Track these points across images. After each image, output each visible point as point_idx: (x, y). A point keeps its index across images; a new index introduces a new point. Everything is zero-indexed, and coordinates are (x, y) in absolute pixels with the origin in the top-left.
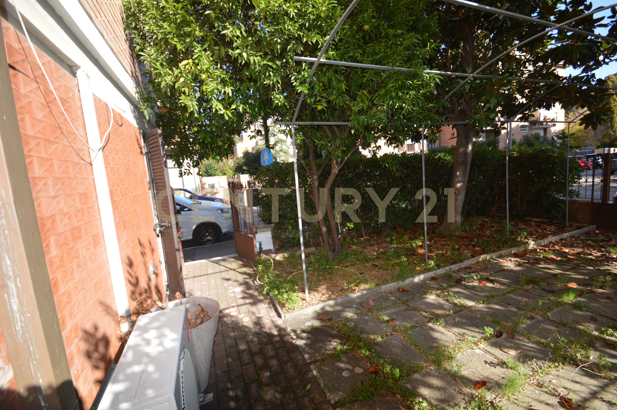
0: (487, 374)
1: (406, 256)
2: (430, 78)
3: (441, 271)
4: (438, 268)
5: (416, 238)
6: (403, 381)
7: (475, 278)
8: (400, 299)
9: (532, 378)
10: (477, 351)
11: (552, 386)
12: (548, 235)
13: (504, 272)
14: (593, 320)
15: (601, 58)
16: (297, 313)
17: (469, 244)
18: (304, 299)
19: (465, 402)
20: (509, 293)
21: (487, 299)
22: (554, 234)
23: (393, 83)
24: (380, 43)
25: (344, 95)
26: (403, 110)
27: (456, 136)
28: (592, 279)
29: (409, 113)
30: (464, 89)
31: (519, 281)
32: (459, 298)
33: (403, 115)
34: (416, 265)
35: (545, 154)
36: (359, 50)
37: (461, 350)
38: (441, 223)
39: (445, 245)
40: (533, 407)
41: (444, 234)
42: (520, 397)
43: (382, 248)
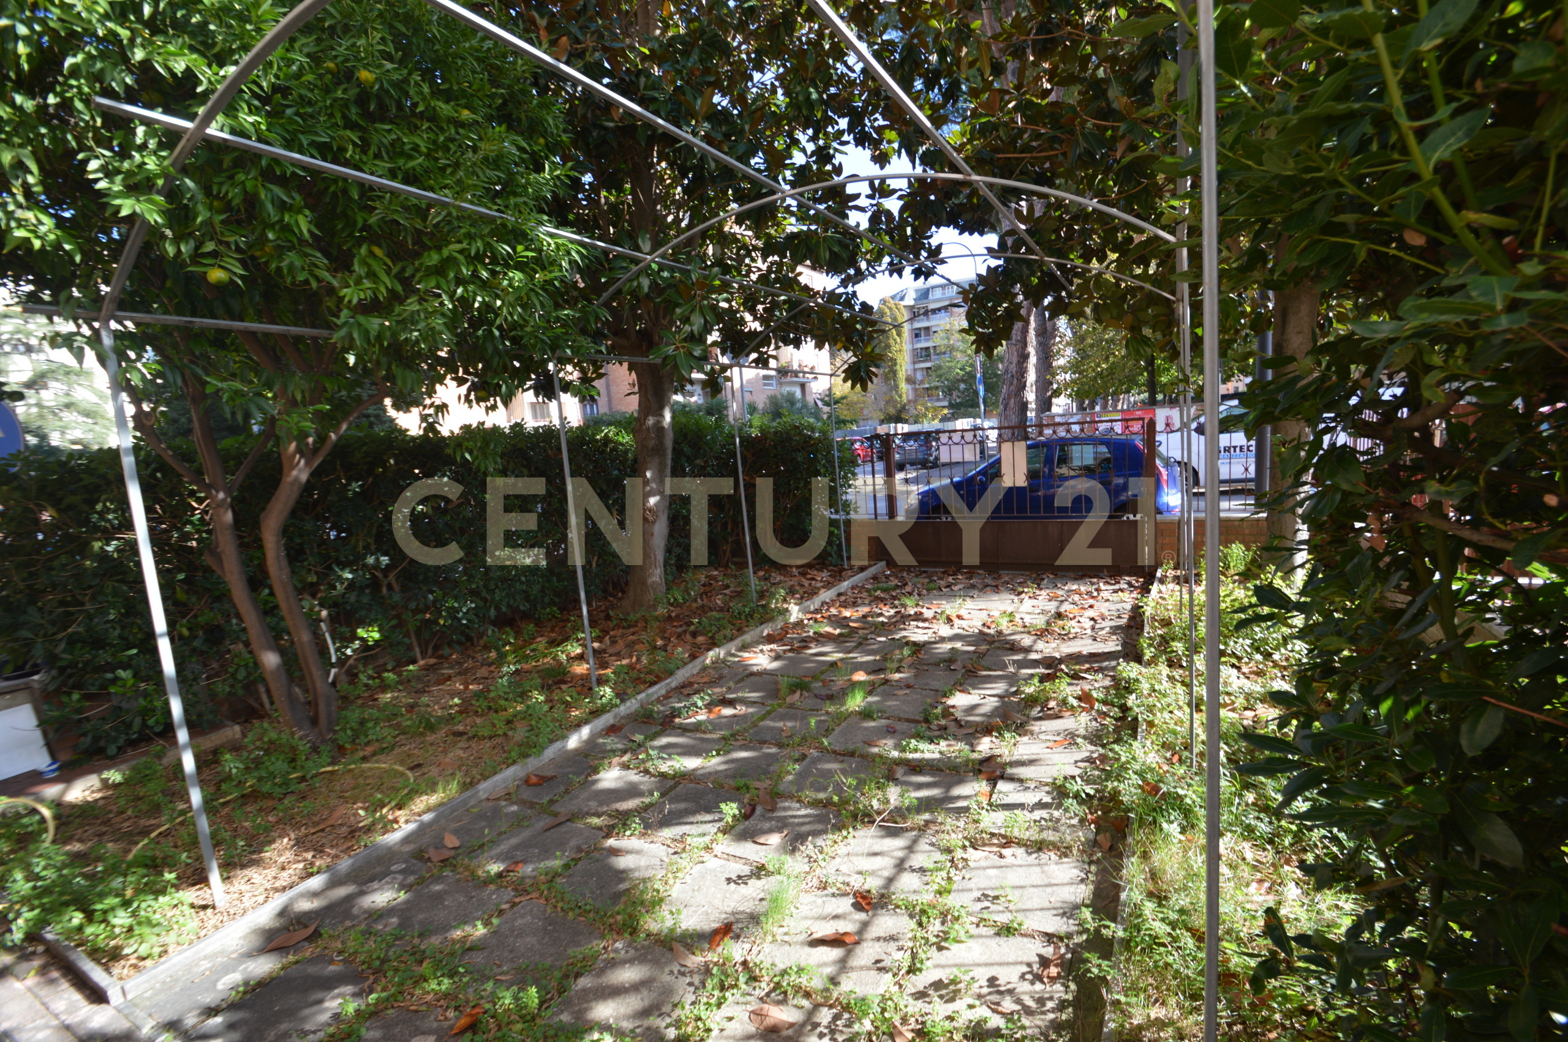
0: (733, 905)
1: (542, 688)
2: (557, 248)
3: (632, 705)
4: (623, 701)
5: (567, 639)
6: (549, 1013)
7: (700, 703)
8: (532, 805)
9: (809, 877)
10: (712, 863)
11: (841, 879)
12: (819, 589)
13: (753, 678)
14: (890, 732)
15: (863, 265)
16: (177, 960)
17: (685, 632)
18: (204, 907)
19: (693, 989)
20: (763, 718)
21: (725, 745)
22: (828, 585)
23: (460, 242)
24: (414, 129)
25: (309, 251)
26: (497, 315)
27: (636, 389)
28: (884, 659)
29: (514, 326)
30: (639, 286)
31: (778, 690)
32: (670, 758)
33: (500, 328)
34: (568, 706)
35: (800, 434)
36: (348, 133)
37: (679, 875)
38: (624, 592)
39: (634, 643)
40: (815, 936)
41: (632, 617)
42: (793, 925)
43: (476, 681)
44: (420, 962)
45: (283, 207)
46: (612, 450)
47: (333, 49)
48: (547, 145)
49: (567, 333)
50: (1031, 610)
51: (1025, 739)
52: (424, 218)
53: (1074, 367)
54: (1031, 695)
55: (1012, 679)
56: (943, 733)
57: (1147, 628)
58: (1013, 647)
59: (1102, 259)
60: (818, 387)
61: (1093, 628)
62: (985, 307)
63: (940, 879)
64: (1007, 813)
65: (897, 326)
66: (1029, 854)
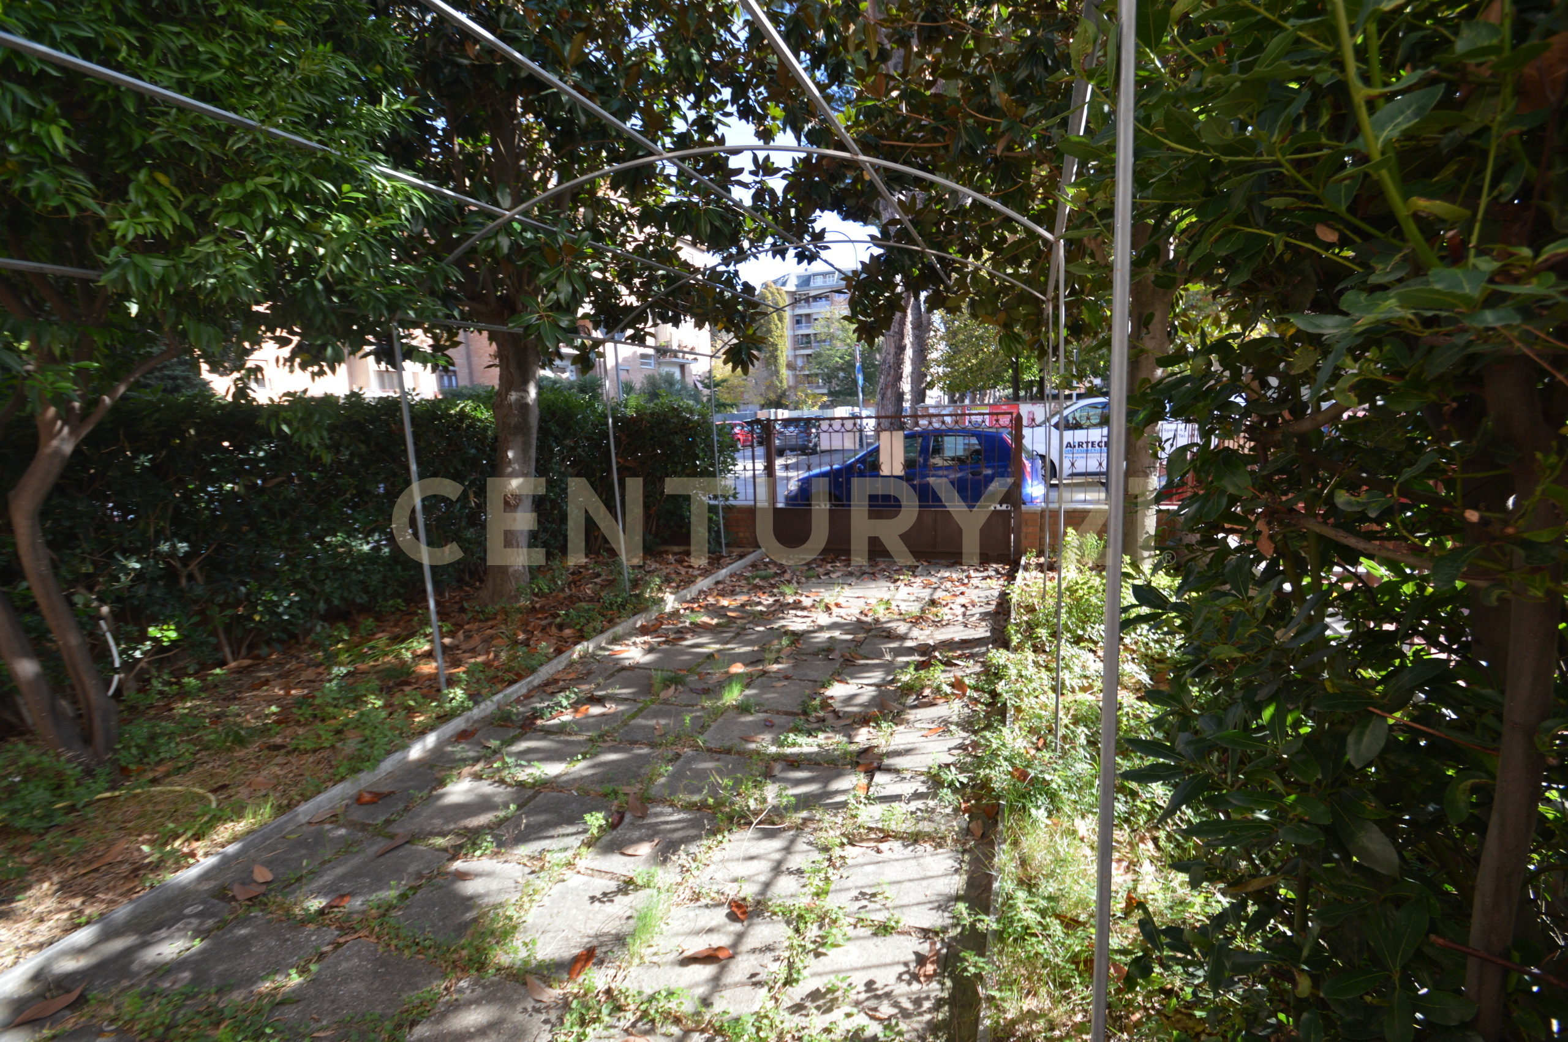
0: (596, 927)
1: (380, 692)
2: (395, 193)
3: (488, 707)
4: (476, 703)
5: (412, 635)
7: (565, 703)
8: (363, 827)
9: (681, 888)
10: (574, 881)
11: (715, 888)
12: (696, 577)
13: (624, 673)
14: (768, 726)
15: (746, 244)
17: (550, 624)
19: (548, 1027)
20: (634, 716)
21: (591, 749)
22: (705, 573)
23: (270, 175)
24: (211, 36)
25: (66, 170)
26: (321, 265)
27: (497, 362)
28: (763, 650)
29: (341, 278)
30: (497, 246)
31: (651, 685)
32: (530, 766)
33: (323, 280)
34: (411, 711)
35: (678, 416)
36: (122, 30)
37: (536, 897)
38: (482, 581)
39: (492, 637)
40: (687, 954)
41: (490, 609)
42: (662, 943)
43: (299, 685)
46: (469, 427)
48: (385, 74)
49: (410, 292)
50: (906, 597)
51: (901, 728)
52: (223, 144)
53: (947, 361)
54: (906, 684)
55: (889, 668)
56: (821, 725)
57: (1013, 615)
58: (890, 635)
59: (978, 254)
60: (699, 368)
61: (964, 615)
62: (867, 296)
63: (817, 882)
64: (885, 806)
65: (779, 310)
66: (906, 847)
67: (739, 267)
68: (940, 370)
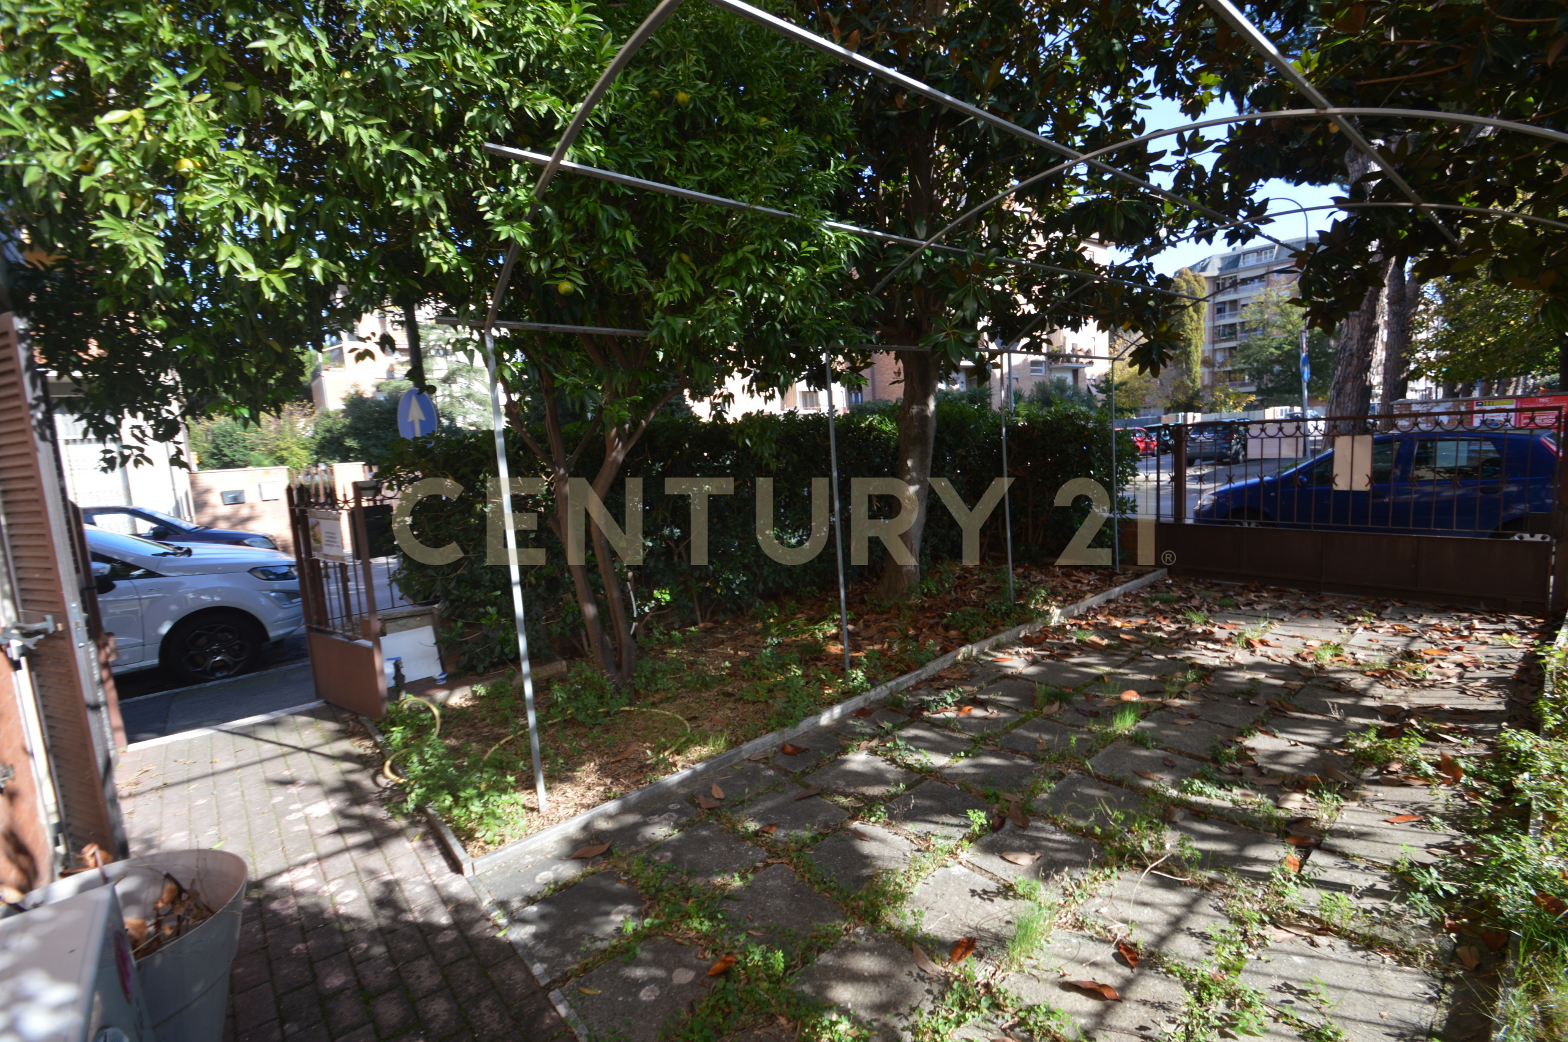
0: (977, 920)
1: (801, 663)
2: (838, 242)
3: (883, 691)
4: (873, 686)
5: (824, 618)
6: (793, 980)
7: (950, 700)
8: (786, 773)
9: (1063, 911)
10: (956, 870)
11: (1101, 922)
12: (1085, 593)
13: (1006, 681)
14: (1167, 765)
15: (1163, 232)
16: (510, 850)
17: (937, 624)
18: (532, 810)
19: (931, 997)
20: (1016, 725)
21: (974, 748)
22: (1096, 590)
23: (752, 243)
24: (719, 142)
25: (633, 261)
26: (780, 310)
27: (902, 377)
28: (1162, 680)
29: (794, 319)
30: (913, 274)
31: (1034, 698)
32: (917, 752)
33: (782, 322)
34: (823, 684)
35: (1073, 423)
36: (667, 152)
37: (922, 874)
38: (879, 578)
39: (886, 629)
40: (1068, 979)
41: (886, 604)
42: (1042, 959)
43: (744, 648)
44: (687, 899)
45: (615, 224)
46: (875, 438)
47: (658, 76)
48: (833, 141)
49: (839, 325)
50: (1367, 644)
51: (1354, 805)
52: (724, 224)
53: (1441, 342)
54: (1364, 751)
55: (1337, 728)
56: (1234, 779)
57: (1549, 687)
58: (1340, 688)
59: (1508, 198)
60: (1096, 371)
61: (1460, 677)
62: (1327, 272)
63: (1227, 953)
64: (1325, 893)
65: (1197, 303)
66: (1355, 949)
67: (1151, 260)
68: (1432, 355)
